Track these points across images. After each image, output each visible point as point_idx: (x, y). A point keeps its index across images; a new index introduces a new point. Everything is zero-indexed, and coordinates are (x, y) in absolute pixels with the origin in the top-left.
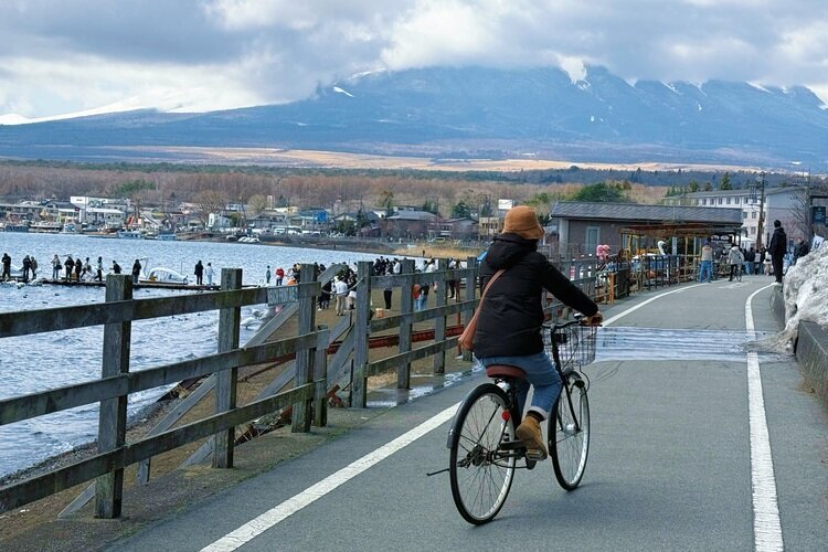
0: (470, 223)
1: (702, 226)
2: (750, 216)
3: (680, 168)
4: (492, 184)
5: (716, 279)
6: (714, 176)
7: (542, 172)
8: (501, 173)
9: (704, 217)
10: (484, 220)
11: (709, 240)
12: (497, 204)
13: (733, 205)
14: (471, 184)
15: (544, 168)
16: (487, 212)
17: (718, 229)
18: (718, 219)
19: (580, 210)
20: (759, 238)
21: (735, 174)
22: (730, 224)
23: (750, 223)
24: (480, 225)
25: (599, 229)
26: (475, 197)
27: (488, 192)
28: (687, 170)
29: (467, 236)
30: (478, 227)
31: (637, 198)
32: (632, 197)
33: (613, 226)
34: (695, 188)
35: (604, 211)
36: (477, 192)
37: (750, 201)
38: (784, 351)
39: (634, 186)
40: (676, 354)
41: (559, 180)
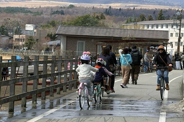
0: (7, 38)
1: (144, 41)
2: (174, 35)
3: (134, 6)
4: (22, 15)
5: (152, 72)
6: (154, 12)
7: (52, 9)
8: (27, 8)
9: (146, 36)
10: (16, 37)
11: (149, 49)
12: (25, 27)
13: (164, 29)
14: (9, 14)
15: (54, 6)
16: (18, 32)
17: (154, 43)
18: (154, 37)
19: (73, 31)
20: (179, 48)
21: (166, 11)
22: (162, 40)
23: (173, 39)
24: (14, 39)
25: (84, 42)
26: (11, 23)
27: (19, 20)
28: (139, 8)
29: (6, 46)
30: (13, 41)
31: (108, 24)
32: (106, 24)
33: (93, 40)
34: (143, 19)
35: (87, 31)
36: (12, 19)
37: (175, 27)
38: (181, 111)
39: (107, 17)
40: (119, 114)
41: (62, 13)
